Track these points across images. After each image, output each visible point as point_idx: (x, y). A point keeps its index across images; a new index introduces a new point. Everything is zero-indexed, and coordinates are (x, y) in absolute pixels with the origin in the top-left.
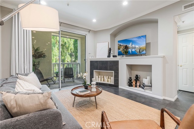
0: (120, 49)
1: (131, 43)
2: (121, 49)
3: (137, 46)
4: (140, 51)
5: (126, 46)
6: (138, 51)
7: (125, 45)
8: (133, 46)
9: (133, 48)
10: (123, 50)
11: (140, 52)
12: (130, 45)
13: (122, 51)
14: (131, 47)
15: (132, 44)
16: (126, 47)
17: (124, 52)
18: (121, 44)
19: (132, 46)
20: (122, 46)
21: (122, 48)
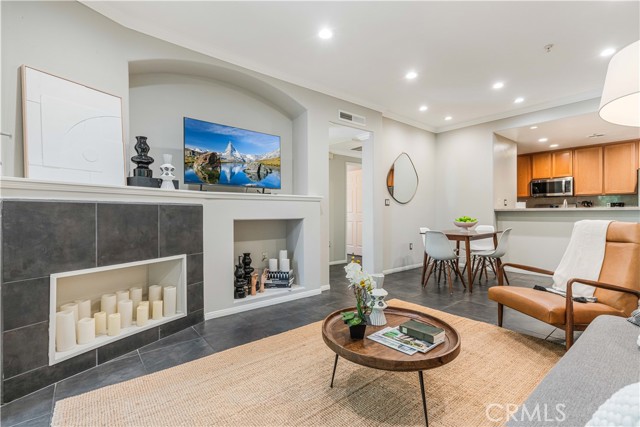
0: (191, 167)
1: (229, 147)
2: (195, 165)
3: (249, 157)
4: (259, 172)
5: (213, 155)
6: (254, 171)
7: (210, 151)
8: (237, 154)
9: (235, 162)
10: (203, 168)
11: (259, 176)
12: (225, 153)
13: (200, 174)
14: (230, 158)
15: (233, 150)
16: (214, 160)
17: (207, 176)
18: (197, 150)
19: (232, 155)
20: (200, 154)
21: (201, 161)
